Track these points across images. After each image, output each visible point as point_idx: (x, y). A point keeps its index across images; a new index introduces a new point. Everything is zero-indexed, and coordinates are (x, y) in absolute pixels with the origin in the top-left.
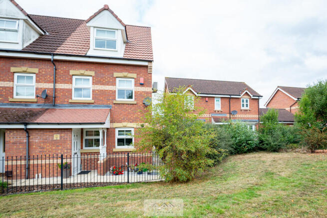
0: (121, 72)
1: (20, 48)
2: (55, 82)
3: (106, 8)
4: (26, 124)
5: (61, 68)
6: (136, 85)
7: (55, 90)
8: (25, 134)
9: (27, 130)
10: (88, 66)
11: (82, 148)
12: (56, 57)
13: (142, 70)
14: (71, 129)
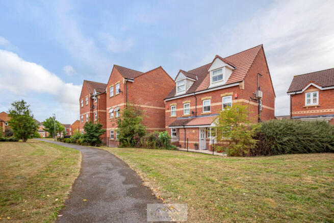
0: (225, 93)
1: (185, 92)
2: (196, 105)
3: (217, 57)
4: (184, 126)
5: (198, 97)
6: (233, 99)
7: (196, 109)
8: (184, 130)
9: (184, 128)
10: (208, 94)
11: (207, 137)
12: (196, 93)
13: (237, 89)
14: (198, 128)
